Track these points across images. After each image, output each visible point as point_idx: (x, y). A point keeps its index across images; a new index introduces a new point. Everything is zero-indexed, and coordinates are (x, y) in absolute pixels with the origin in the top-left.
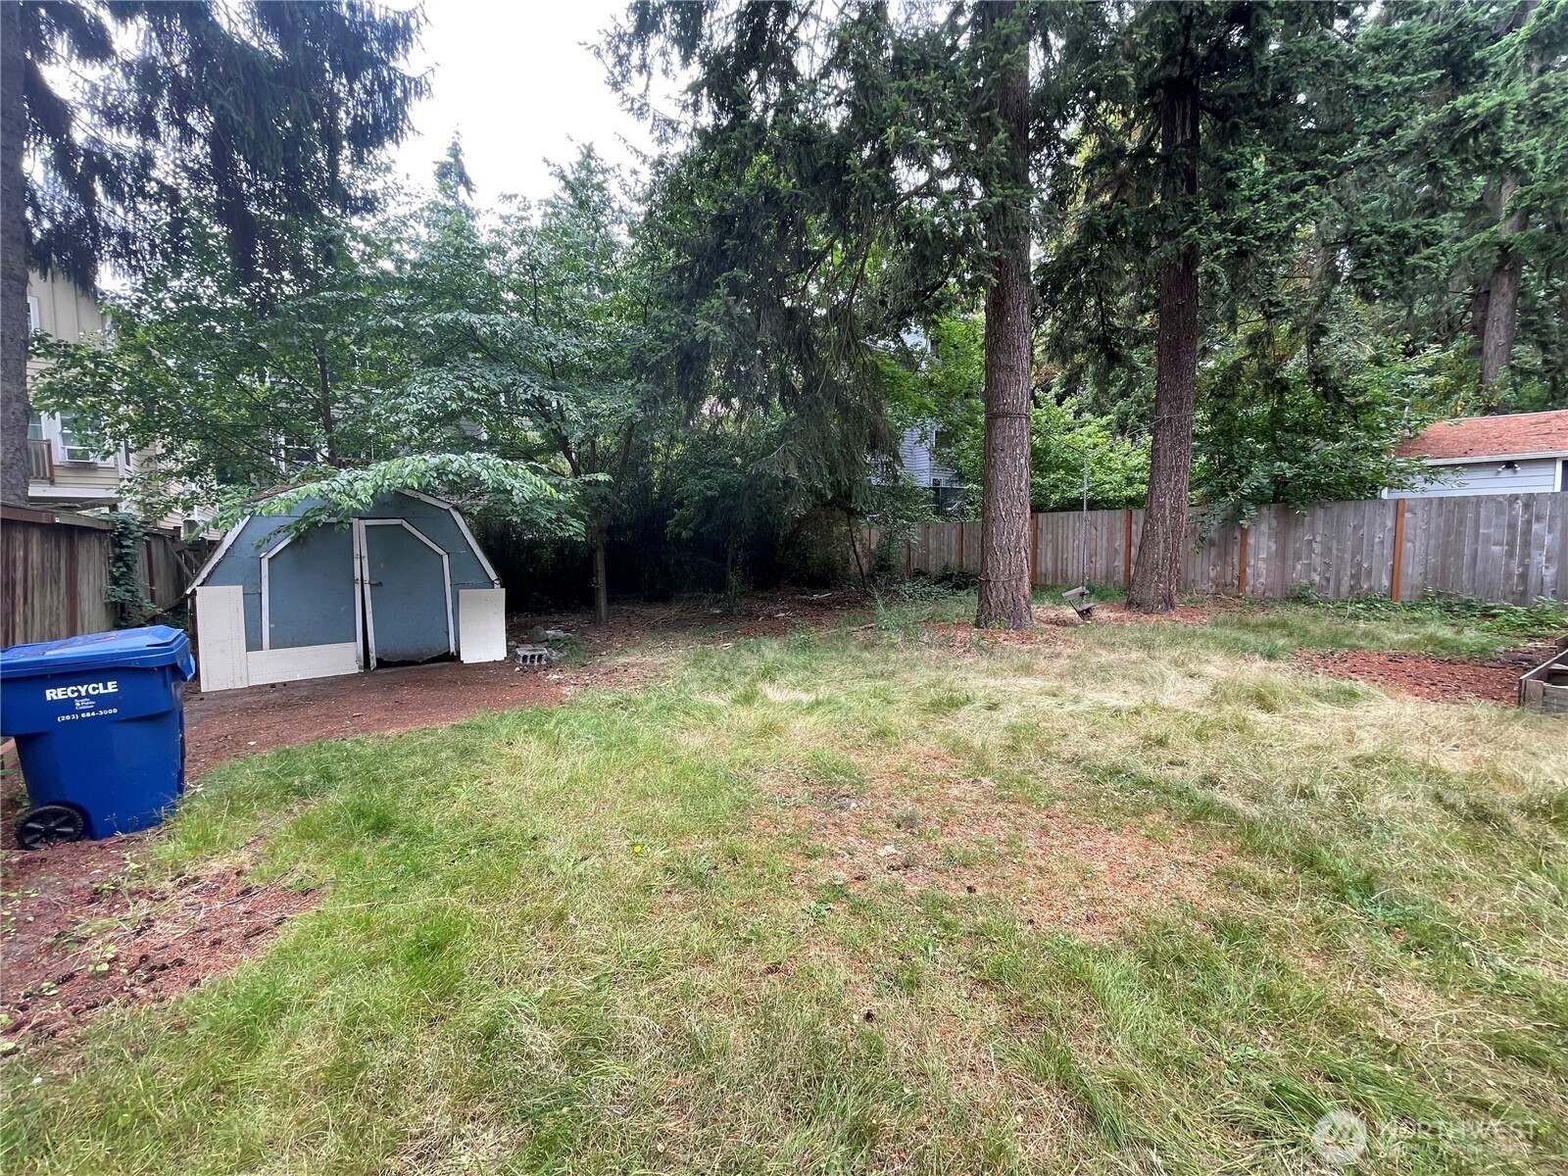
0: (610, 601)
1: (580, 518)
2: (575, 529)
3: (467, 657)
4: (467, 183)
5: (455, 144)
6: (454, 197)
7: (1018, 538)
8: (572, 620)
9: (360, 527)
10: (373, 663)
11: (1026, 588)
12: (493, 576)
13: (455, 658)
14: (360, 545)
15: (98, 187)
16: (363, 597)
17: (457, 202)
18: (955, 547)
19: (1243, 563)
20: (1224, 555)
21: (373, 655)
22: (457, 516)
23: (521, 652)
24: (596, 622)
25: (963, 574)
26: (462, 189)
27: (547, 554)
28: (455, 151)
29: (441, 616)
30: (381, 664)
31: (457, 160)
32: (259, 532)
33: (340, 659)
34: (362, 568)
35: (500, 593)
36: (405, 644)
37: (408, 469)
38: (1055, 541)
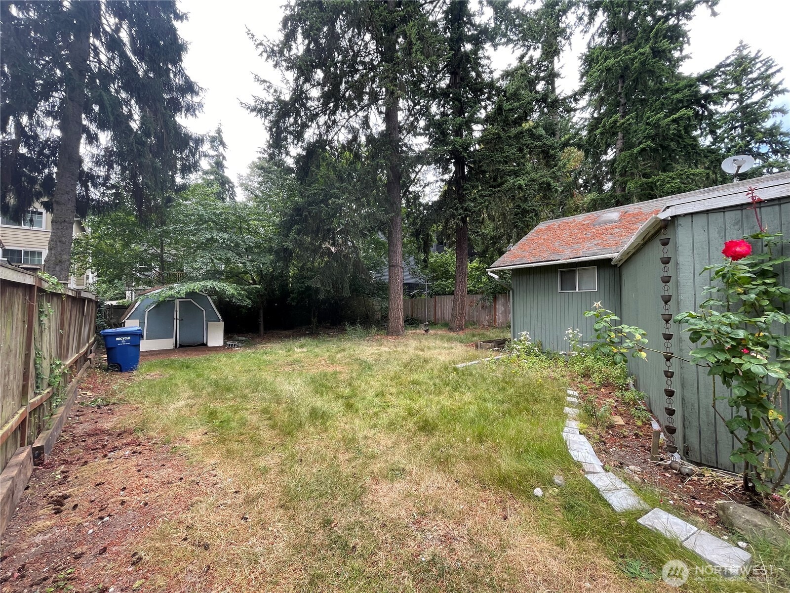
0: (265, 329)
1: (250, 299)
2: (247, 302)
3: (210, 345)
4: (224, 145)
5: (219, 128)
6: (217, 150)
7: (398, 306)
8: (250, 335)
9: (177, 302)
10: (178, 345)
11: (402, 322)
12: (220, 318)
13: (206, 345)
14: (177, 307)
15: (90, 184)
16: (177, 324)
17: (219, 152)
18: (410, 309)
19: (495, 315)
20: (490, 311)
21: (178, 343)
22: (209, 298)
23: (228, 343)
24: (259, 336)
25: (413, 320)
26: (221, 148)
27: (244, 311)
28: (219, 131)
29: (202, 330)
30: (181, 346)
31: (220, 135)
32: (147, 303)
33: (167, 344)
34: (177, 315)
35: (222, 323)
36: (189, 340)
37: (197, 286)
38: (441, 306)
